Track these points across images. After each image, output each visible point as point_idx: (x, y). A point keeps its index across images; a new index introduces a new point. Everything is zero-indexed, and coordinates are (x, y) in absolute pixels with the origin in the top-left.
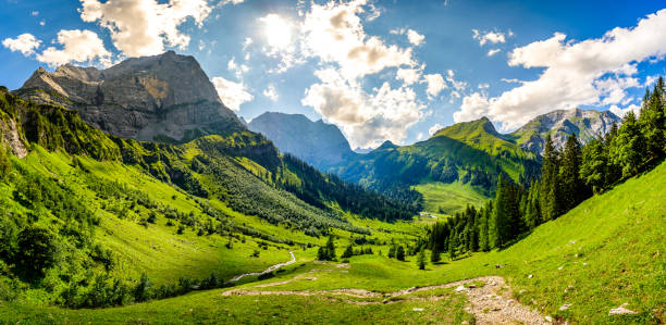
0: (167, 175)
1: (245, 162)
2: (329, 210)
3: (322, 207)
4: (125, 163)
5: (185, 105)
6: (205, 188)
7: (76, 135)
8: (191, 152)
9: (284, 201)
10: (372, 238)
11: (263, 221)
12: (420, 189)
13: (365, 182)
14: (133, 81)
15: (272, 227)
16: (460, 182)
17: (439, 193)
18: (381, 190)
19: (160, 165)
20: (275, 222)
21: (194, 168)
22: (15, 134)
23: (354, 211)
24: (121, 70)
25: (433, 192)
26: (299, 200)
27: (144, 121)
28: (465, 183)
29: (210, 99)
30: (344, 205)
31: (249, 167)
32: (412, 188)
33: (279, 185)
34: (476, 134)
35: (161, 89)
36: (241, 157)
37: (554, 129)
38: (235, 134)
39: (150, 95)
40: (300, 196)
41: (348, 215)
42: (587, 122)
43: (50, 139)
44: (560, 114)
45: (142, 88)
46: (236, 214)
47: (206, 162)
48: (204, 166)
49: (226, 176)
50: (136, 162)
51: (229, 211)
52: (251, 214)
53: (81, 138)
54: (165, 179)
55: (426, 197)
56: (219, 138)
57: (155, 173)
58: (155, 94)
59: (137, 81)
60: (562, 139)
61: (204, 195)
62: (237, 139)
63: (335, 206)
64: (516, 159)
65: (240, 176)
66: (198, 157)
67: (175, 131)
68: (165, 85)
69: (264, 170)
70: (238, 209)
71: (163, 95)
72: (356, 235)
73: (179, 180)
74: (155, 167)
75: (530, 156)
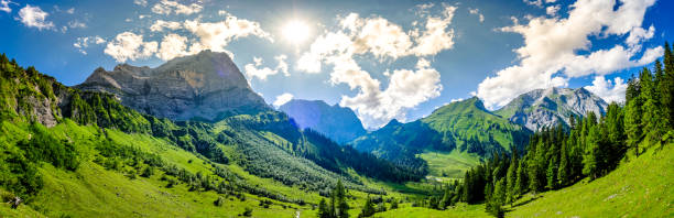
0: (193, 146)
1: (270, 136)
2: (346, 175)
3: (339, 172)
4: (154, 135)
5: (218, 92)
6: (227, 155)
7: (109, 113)
8: (220, 127)
9: (301, 166)
10: (389, 197)
11: (278, 182)
12: (423, 156)
13: (377, 153)
14: (175, 74)
15: (287, 188)
16: (458, 151)
17: (441, 160)
18: (391, 159)
19: (188, 137)
20: (289, 183)
21: (220, 139)
22: (48, 110)
23: (369, 176)
24: (167, 67)
25: (436, 159)
26: (316, 166)
27: (185, 107)
28: (463, 150)
29: (241, 87)
30: (360, 170)
31: (271, 139)
32: (417, 156)
33: (298, 153)
34: (468, 110)
35: (198, 80)
36: (265, 131)
37: (535, 105)
38: (261, 114)
39: (189, 85)
40: (318, 163)
41: (363, 179)
42: (564, 99)
43: (83, 116)
44: (539, 93)
45: (183, 80)
46: (253, 176)
47: (232, 135)
48: (230, 138)
49: (247, 145)
50: (165, 135)
51: (246, 175)
52: (266, 177)
53: (114, 116)
54: (190, 149)
55: (430, 163)
56: (247, 117)
57: (181, 145)
58: (193, 84)
59: (178, 74)
60: (543, 113)
61: (225, 161)
62: (262, 117)
63: (351, 171)
64: (505, 131)
65: (261, 146)
66: (225, 132)
67: (209, 113)
68: (202, 76)
69: (285, 142)
70: (255, 172)
71: (200, 85)
72: (372, 196)
73: (204, 149)
74: (182, 139)
75: (517, 128)
